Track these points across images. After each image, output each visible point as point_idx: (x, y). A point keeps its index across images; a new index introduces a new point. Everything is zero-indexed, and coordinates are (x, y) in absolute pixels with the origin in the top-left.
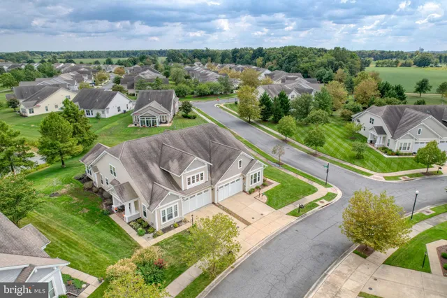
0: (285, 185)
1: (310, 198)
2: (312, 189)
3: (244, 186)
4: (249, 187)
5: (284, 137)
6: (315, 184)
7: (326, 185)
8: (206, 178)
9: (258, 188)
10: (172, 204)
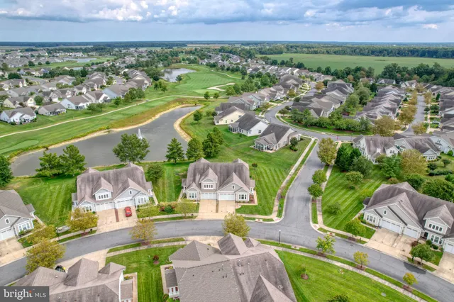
3: (236, 198)
7: (280, 216)
8: (214, 188)
9: (244, 202)
10: (194, 192)
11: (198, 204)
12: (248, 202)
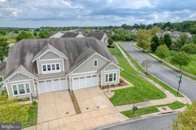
0: (138, 87)
1: (154, 103)
2: (161, 95)
3: (100, 82)
4: (104, 83)
5: (160, 59)
6: (167, 92)
7: (177, 94)
8: (62, 69)
9: (113, 86)
10: (24, 82)
11: (35, 103)
12: (119, 85)
